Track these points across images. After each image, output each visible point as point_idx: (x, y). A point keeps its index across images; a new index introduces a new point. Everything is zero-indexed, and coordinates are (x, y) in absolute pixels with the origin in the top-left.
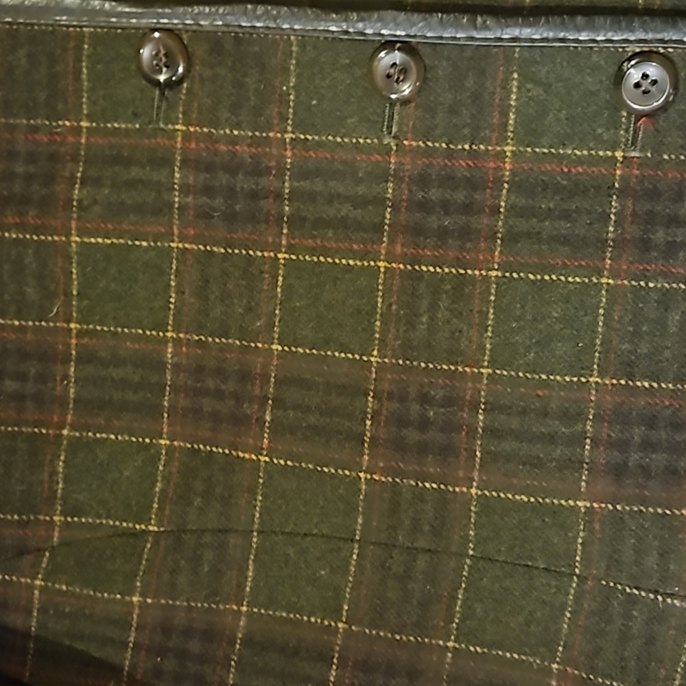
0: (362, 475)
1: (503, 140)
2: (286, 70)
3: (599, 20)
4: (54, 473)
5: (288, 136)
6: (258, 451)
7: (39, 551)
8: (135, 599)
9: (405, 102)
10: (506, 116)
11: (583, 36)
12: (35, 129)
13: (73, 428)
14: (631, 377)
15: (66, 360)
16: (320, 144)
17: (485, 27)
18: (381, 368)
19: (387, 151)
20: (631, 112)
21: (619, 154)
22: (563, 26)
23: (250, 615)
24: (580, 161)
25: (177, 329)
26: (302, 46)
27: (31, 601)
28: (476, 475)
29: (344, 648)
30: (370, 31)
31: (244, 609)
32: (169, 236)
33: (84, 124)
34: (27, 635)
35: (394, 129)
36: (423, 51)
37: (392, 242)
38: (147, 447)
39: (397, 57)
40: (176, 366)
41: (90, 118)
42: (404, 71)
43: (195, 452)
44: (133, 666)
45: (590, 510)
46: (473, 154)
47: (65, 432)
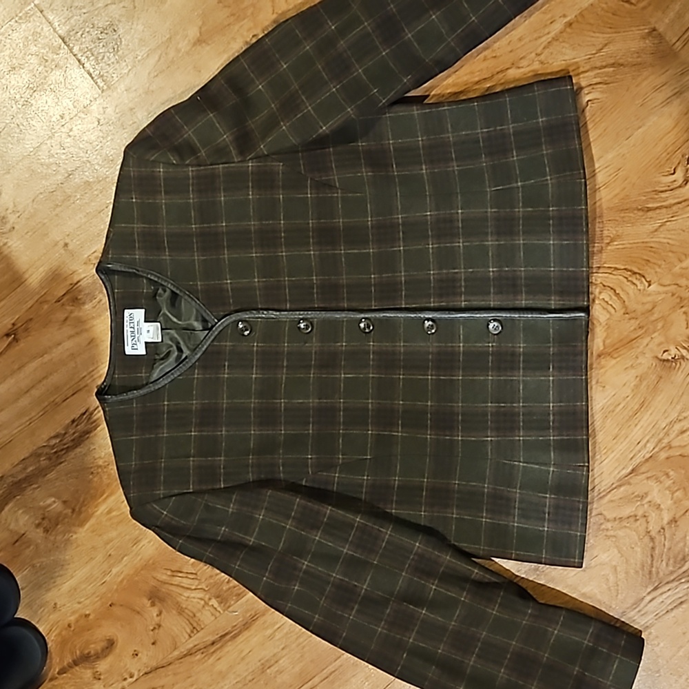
0: (428, 437)
1: (460, 343)
2: (400, 327)
3: (481, 312)
4: (339, 444)
5: (402, 344)
6: (398, 432)
7: (336, 466)
8: (365, 478)
9: (433, 333)
10: (460, 336)
11: (478, 315)
12: (330, 346)
13: (343, 430)
14: (498, 403)
15: (340, 411)
16: (411, 346)
17: (452, 314)
18: (431, 406)
19: (429, 347)
20: (492, 334)
21: (490, 345)
22: (472, 313)
23: (399, 480)
24: (480, 347)
25: (372, 399)
26: (404, 320)
27: (334, 481)
28: (460, 434)
29: (427, 486)
30: (422, 316)
31: (397, 478)
32: (369, 373)
33: (344, 344)
34: (333, 492)
35: (431, 341)
36: (437, 321)
37: (432, 371)
38: (365, 434)
39: (430, 323)
40: (372, 410)
41: (346, 342)
42: (432, 326)
43: (379, 434)
44: (365, 498)
45: (491, 440)
46: (452, 347)
47: (341, 431)
